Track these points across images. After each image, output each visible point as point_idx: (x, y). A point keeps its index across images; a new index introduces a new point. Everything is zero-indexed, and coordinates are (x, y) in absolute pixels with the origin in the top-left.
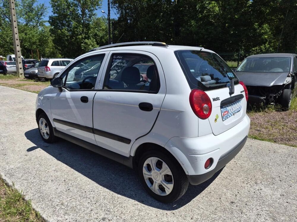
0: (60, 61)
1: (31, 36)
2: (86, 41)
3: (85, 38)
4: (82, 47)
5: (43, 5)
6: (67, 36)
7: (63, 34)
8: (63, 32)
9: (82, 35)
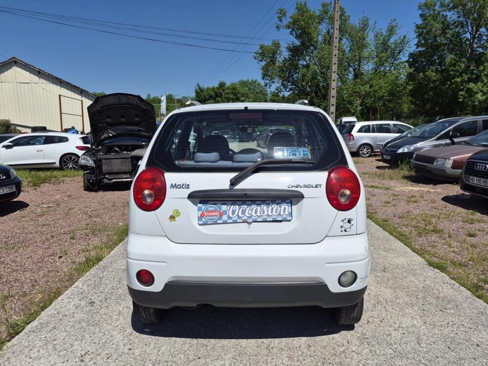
0: (373, 125)
1: (377, 88)
2: (471, 85)
3: (470, 80)
4: (460, 98)
5: (405, 37)
6: (434, 81)
7: (427, 79)
8: (427, 76)
9: (462, 76)
